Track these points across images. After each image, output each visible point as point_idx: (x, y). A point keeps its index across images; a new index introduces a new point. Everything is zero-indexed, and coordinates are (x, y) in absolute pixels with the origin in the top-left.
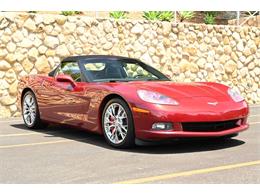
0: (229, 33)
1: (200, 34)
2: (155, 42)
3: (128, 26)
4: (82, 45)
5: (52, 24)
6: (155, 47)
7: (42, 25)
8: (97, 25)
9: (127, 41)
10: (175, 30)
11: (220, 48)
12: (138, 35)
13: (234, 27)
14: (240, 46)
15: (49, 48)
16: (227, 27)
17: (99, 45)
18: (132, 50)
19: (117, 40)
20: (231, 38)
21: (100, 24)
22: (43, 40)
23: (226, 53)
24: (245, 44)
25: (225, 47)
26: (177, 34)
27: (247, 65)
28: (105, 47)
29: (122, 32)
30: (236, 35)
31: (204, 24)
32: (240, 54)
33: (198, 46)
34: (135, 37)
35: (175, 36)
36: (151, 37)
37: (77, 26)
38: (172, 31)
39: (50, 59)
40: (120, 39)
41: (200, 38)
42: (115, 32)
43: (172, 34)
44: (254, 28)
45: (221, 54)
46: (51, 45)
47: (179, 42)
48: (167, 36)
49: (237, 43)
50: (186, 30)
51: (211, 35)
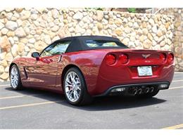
0: (147, 19)
1: (125, 20)
2: (91, 25)
3: (70, 13)
4: (36, 28)
5: (12, 11)
6: (91, 29)
7: (4, 13)
8: (47, 13)
9: (70, 25)
10: (107, 17)
11: (139, 31)
12: (79, 20)
13: (150, 15)
14: (154, 29)
15: (9, 30)
16: (145, 15)
17: (48, 28)
18: (74, 32)
19: (62, 24)
20: (148, 23)
21: (50, 12)
22: (5, 24)
23: (144, 34)
24: (158, 28)
25: (144, 29)
26: (108, 20)
27: (159, 43)
28: (54, 29)
29: (66, 18)
30: (151, 21)
31: (128, 13)
32: (154, 35)
33: (123, 29)
34: (76, 22)
35: (106, 22)
36: (89, 22)
37: (32, 13)
38: (104, 17)
39: (10, 38)
40: (65, 23)
41: (125, 23)
42: (61, 18)
43: (104, 20)
44: (165, 16)
45: (140, 35)
46: (11, 28)
47: (109, 26)
48: (100, 21)
49: (152, 26)
50: (115, 17)
51: (133, 20)
